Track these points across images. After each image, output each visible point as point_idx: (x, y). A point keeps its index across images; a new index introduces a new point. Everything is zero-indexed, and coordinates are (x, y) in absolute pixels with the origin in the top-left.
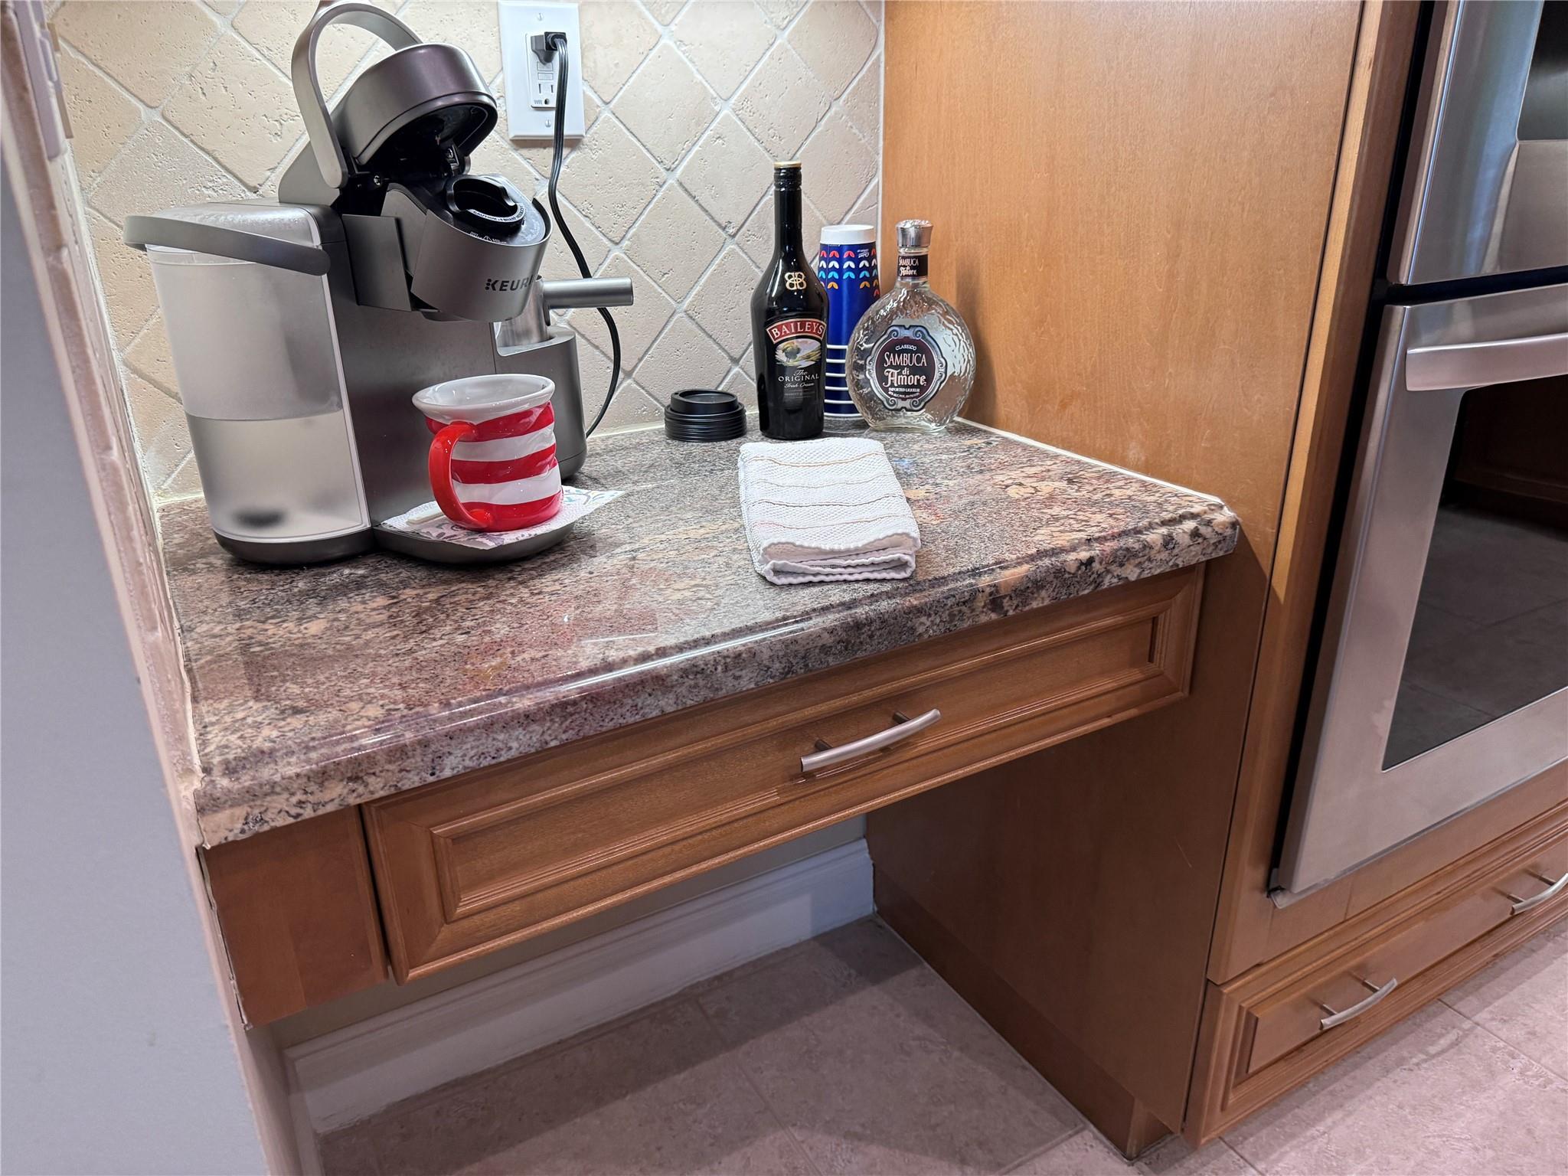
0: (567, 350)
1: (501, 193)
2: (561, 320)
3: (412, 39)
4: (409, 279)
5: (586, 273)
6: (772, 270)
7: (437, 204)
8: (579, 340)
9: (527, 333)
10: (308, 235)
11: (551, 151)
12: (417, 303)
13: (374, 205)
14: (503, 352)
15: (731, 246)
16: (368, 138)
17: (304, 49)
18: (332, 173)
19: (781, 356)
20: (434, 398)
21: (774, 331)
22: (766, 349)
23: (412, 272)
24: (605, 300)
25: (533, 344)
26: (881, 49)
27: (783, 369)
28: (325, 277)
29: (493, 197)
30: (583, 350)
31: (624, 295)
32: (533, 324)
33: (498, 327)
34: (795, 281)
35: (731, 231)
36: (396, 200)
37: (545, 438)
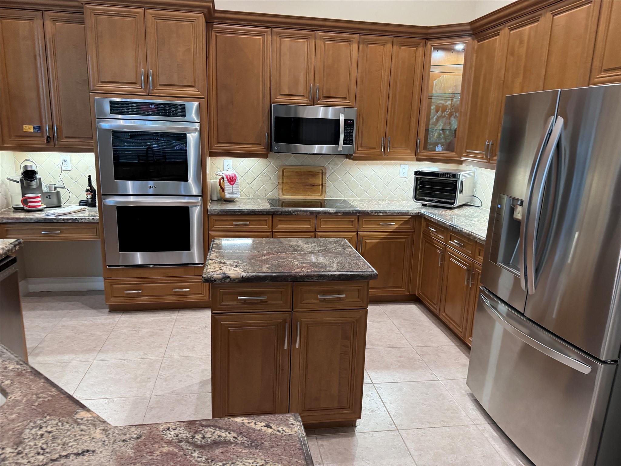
21: (86, 193)
34: (89, 188)
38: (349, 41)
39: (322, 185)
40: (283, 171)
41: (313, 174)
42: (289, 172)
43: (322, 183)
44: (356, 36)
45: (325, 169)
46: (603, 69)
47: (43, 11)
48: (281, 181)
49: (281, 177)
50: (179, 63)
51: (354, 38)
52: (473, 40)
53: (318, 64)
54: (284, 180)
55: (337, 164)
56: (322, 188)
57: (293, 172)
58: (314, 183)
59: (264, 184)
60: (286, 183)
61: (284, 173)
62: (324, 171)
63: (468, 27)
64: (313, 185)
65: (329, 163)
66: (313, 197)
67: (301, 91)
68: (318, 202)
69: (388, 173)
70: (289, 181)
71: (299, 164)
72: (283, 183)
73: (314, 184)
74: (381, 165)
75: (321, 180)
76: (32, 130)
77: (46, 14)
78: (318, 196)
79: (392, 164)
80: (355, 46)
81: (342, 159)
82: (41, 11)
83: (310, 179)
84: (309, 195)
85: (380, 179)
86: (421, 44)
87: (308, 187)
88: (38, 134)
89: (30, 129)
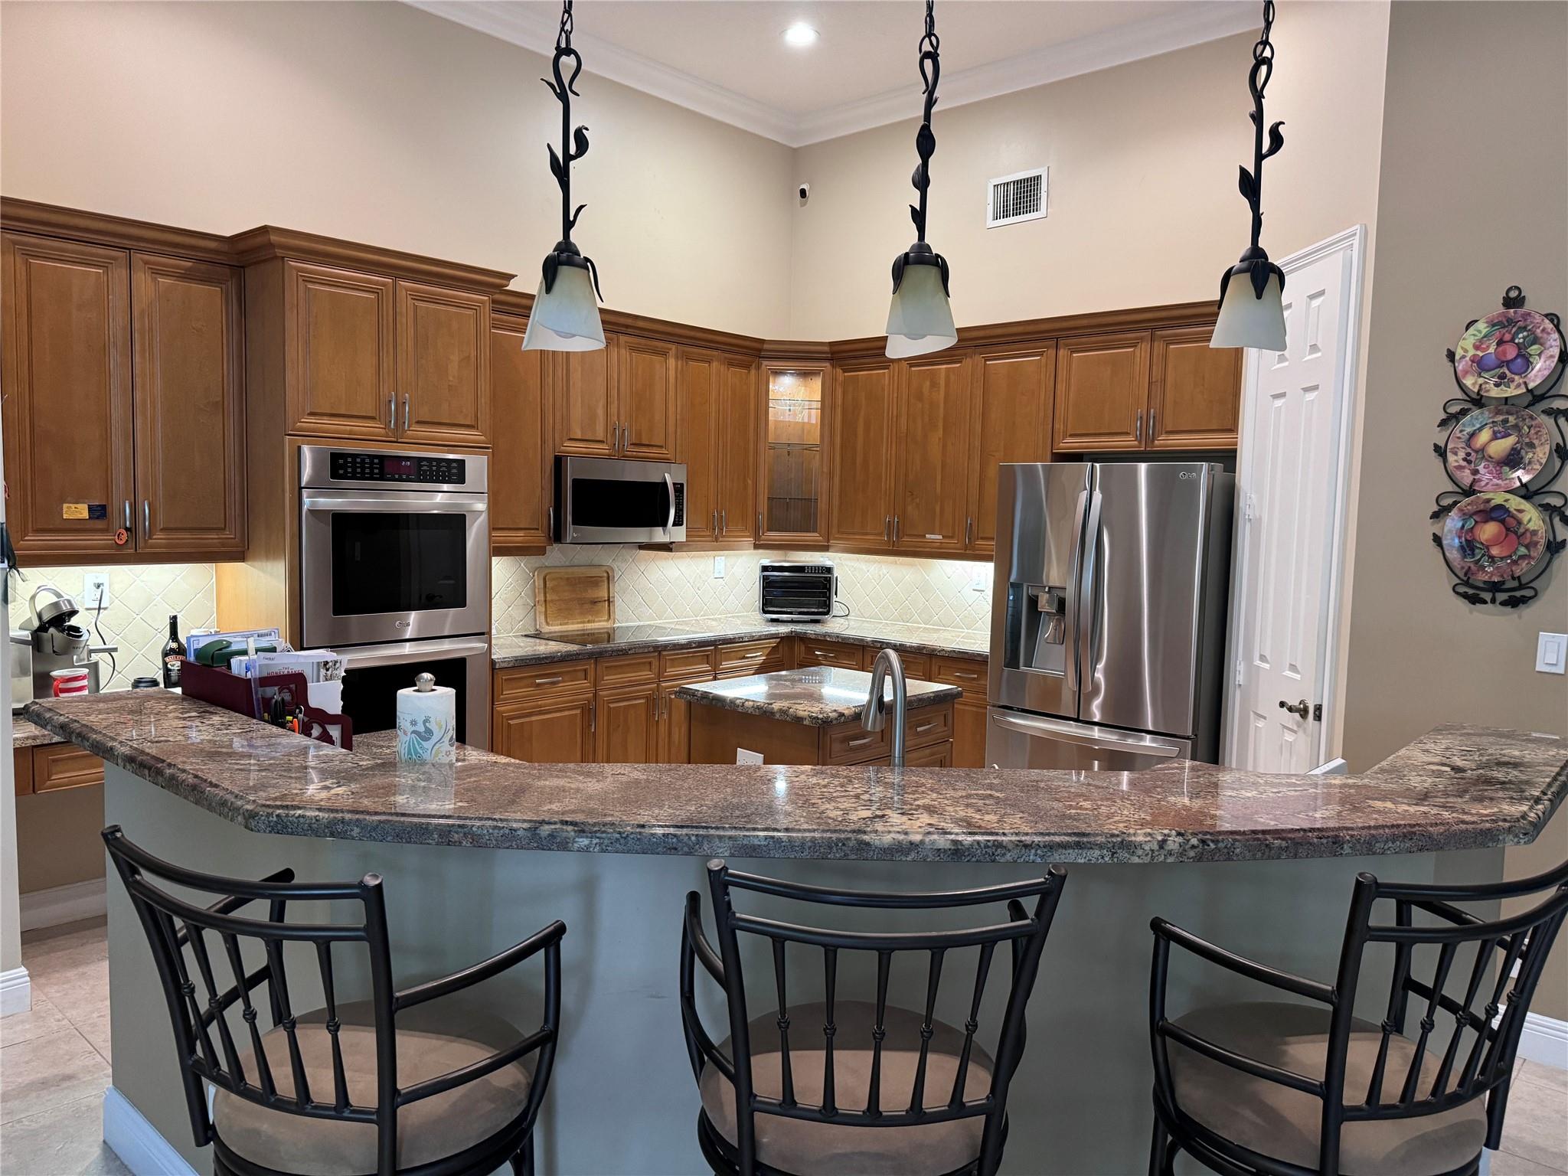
0: (96, 664)
1: (79, 628)
2: (95, 657)
3: (61, 596)
4: (53, 647)
5: (105, 644)
6: (168, 642)
7: (62, 631)
8: (100, 661)
9: (84, 660)
10: (28, 637)
11: (97, 611)
12: (54, 652)
13: (46, 630)
14: (75, 664)
15: (159, 635)
16: (46, 617)
17: (33, 598)
18: (36, 624)
19: (169, 666)
20: (55, 673)
21: (167, 659)
22: (165, 664)
23: (54, 644)
24: (110, 651)
25: (86, 662)
26: (214, 579)
27: (170, 670)
28: (31, 647)
29: (77, 629)
30: (102, 666)
31: (115, 650)
32: (86, 657)
33: (75, 657)
34: (174, 645)
35: (159, 631)
36: (52, 630)
37: (85, 682)
38: (664, 354)
39: (609, 600)
40: (545, 579)
41: (593, 582)
42: (554, 579)
43: (609, 597)
44: (673, 347)
45: (613, 570)
46: (1068, 434)
47: (132, 251)
48: (543, 599)
49: (542, 591)
50: (450, 383)
51: (671, 349)
52: (833, 366)
53: (622, 387)
54: (548, 595)
55: (626, 561)
56: (609, 606)
57: (561, 578)
58: (597, 598)
59: (509, 607)
60: (552, 601)
61: (547, 583)
62: (610, 574)
63: (826, 349)
64: (594, 602)
65: (614, 560)
66: (596, 624)
67: (600, 436)
68: (604, 633)
69: (698, 571)
70: (555, 597)
71: (567, 564)
72: (545, 601)
73: (596, 600)
74: (689, 559)
75: (606, 591)
76: (85, 515)
77: (137, 257)
78: (604, 621)
79: (702, 557)
80: (672, 362)
81: (634, 551)
82: (128, 251)
83: (589, 591)
84: (589, 622)
85: (688, 584)
86: (754, 366)
87: (587, 606)
88: (100, 524)
89: (81, 511)
